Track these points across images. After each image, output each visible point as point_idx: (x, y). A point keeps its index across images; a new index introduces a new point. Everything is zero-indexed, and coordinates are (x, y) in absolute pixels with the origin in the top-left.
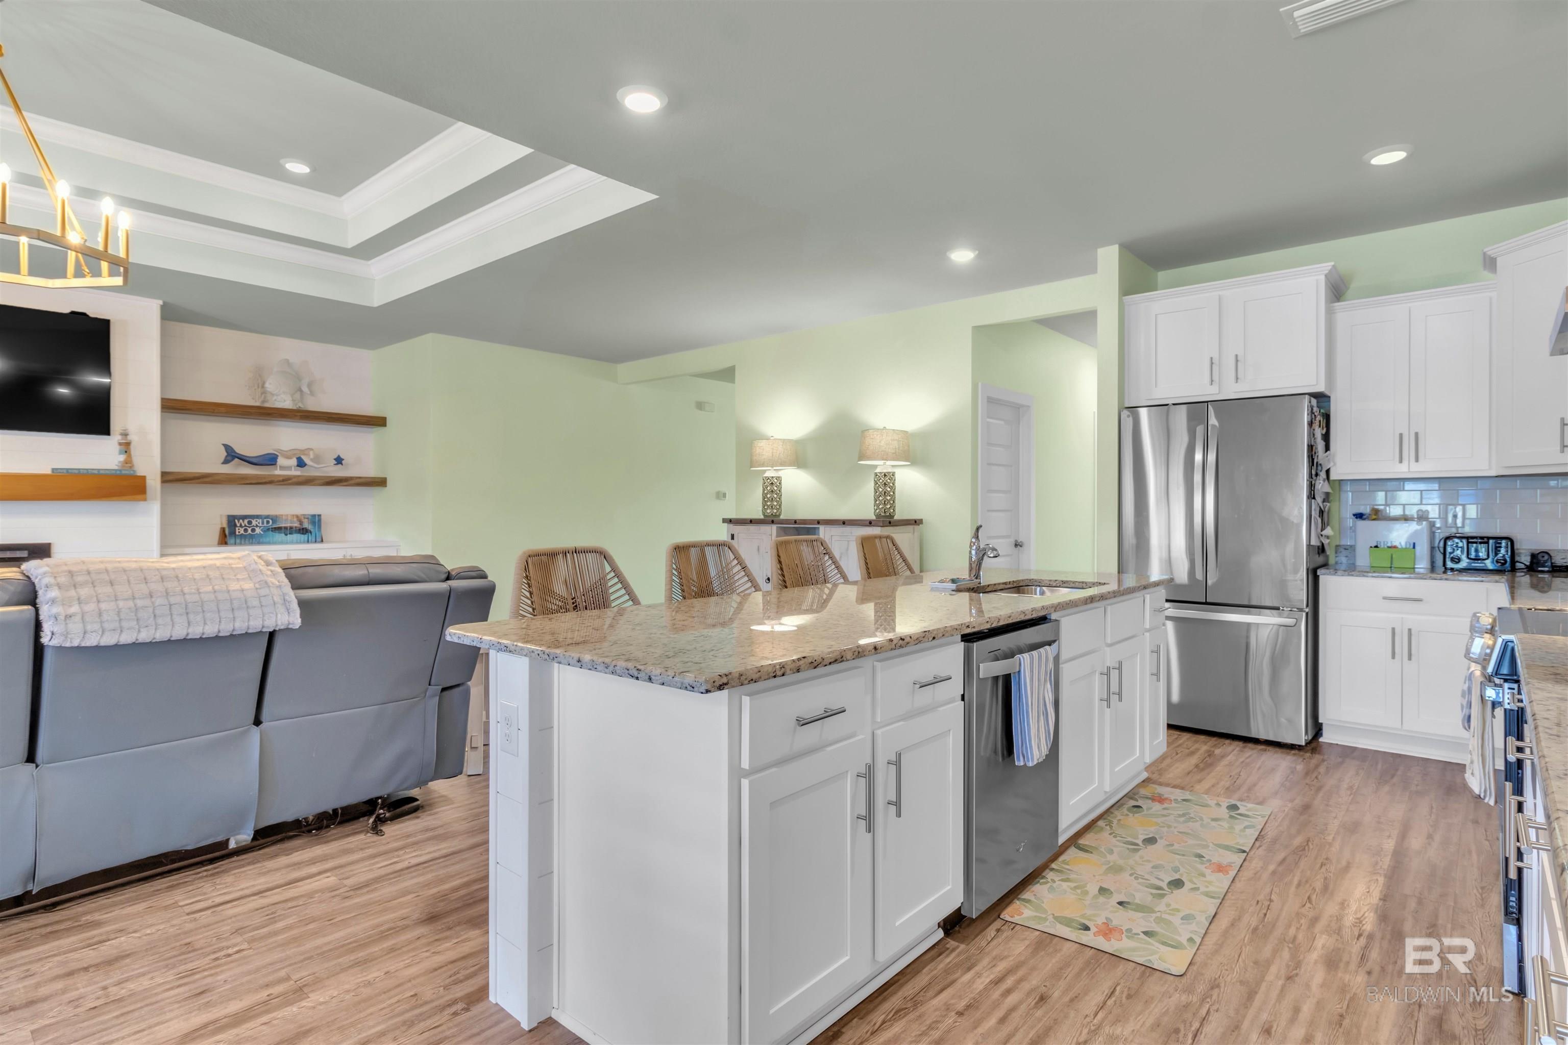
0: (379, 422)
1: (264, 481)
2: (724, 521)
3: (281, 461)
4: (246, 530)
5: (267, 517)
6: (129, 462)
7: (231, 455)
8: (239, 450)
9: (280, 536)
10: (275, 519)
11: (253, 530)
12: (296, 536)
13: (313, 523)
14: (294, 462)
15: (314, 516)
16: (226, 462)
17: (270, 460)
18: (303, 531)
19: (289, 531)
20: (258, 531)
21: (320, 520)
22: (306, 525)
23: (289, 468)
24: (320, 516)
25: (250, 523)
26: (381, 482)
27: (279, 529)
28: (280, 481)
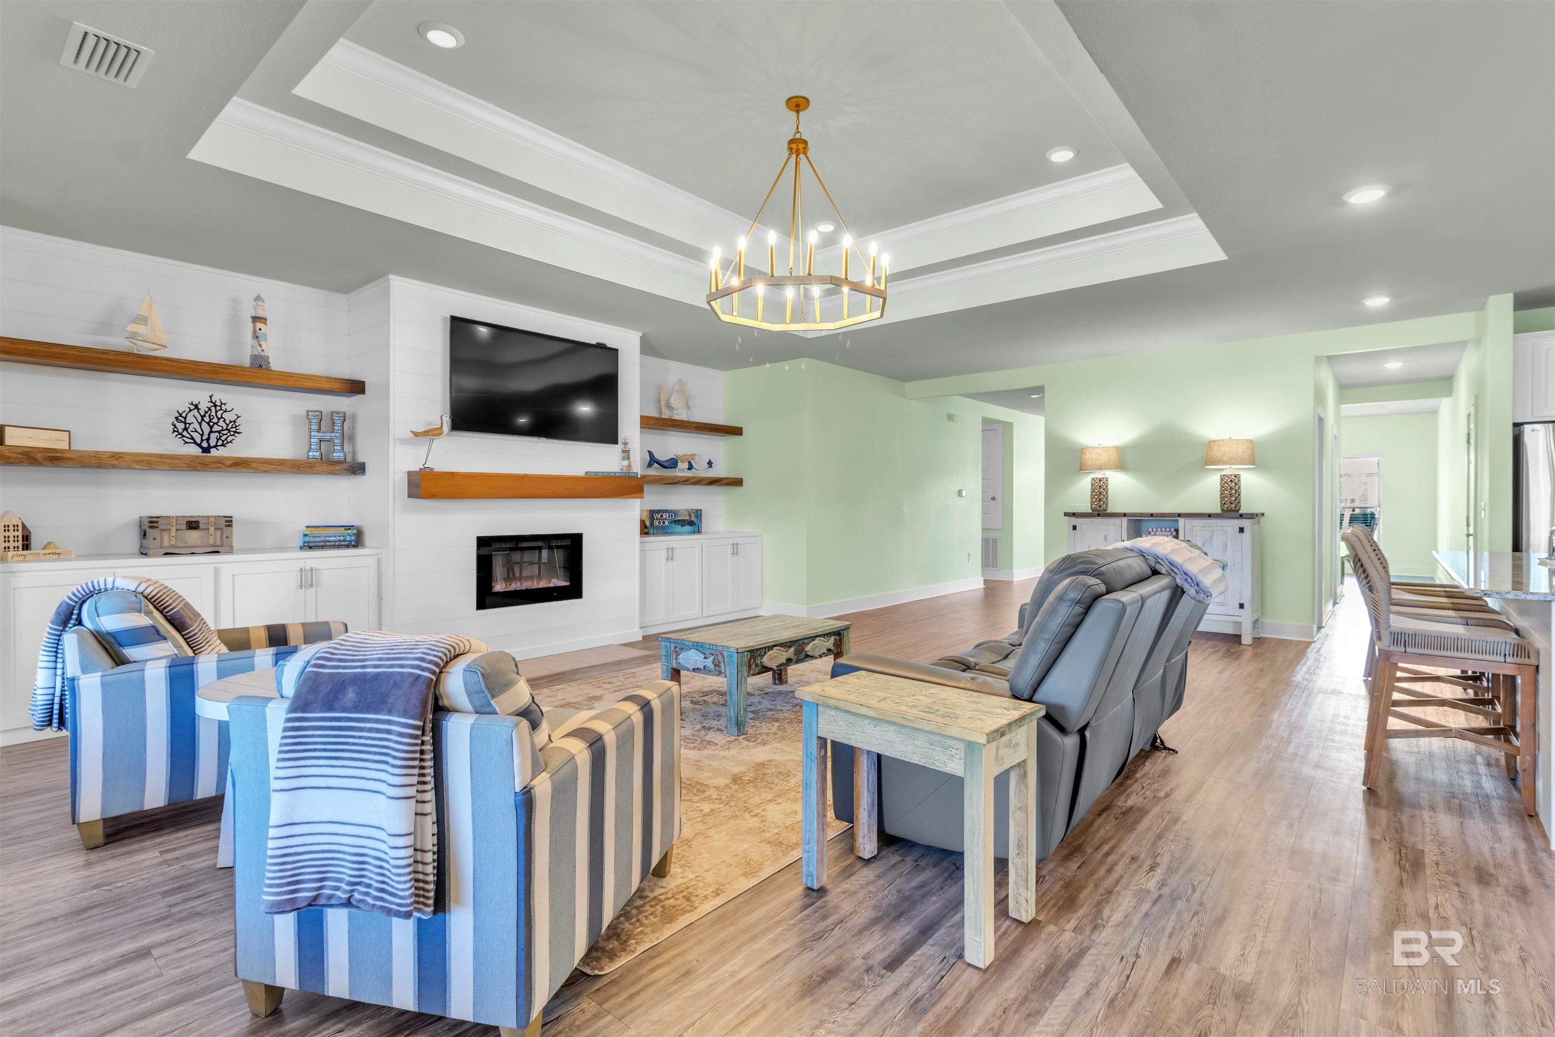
0: (737, 431)
1: (674, 481)
2: (1066, 514)
3: (680, 464)
4: (659, 523)
5: (671, 511)
6: (629, 466)
7: (653, 461)
8: (659, 456)
9: (678, 528)
10: (675, 513)
11: (664, 523)
12: (687, 528)
13: (697, 516)
14: (686, 465)
15: (697, 510)
16: (650, 465)
17: (672, 464)
18: (691, 523)
19: (682, 523)
20: (666, 523)
21: (701, 514)
22: (693, 518)
23: (683, 471)
24: (701, 510)
25: (662, 516)
26: (737, 482)
27: (677, 522)
28: (683, 482)
